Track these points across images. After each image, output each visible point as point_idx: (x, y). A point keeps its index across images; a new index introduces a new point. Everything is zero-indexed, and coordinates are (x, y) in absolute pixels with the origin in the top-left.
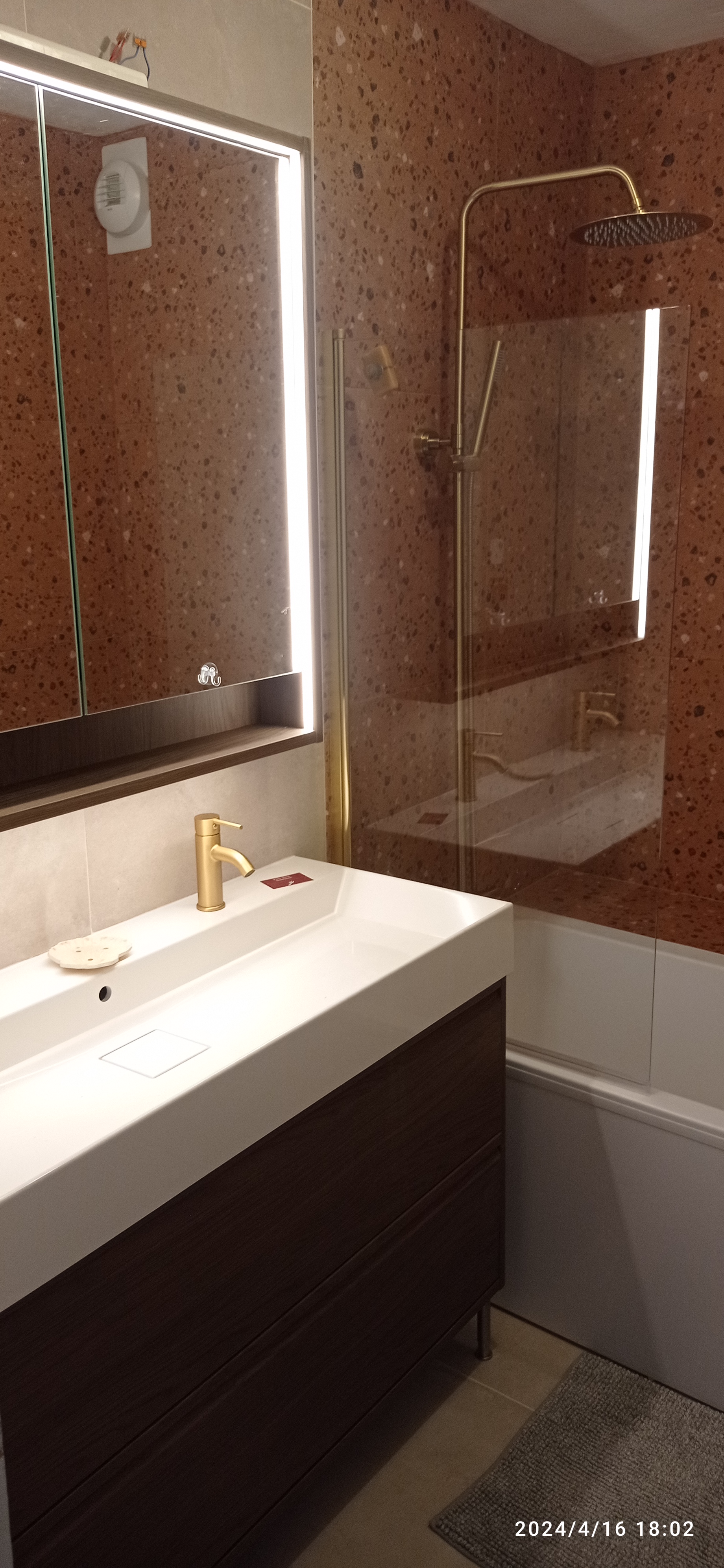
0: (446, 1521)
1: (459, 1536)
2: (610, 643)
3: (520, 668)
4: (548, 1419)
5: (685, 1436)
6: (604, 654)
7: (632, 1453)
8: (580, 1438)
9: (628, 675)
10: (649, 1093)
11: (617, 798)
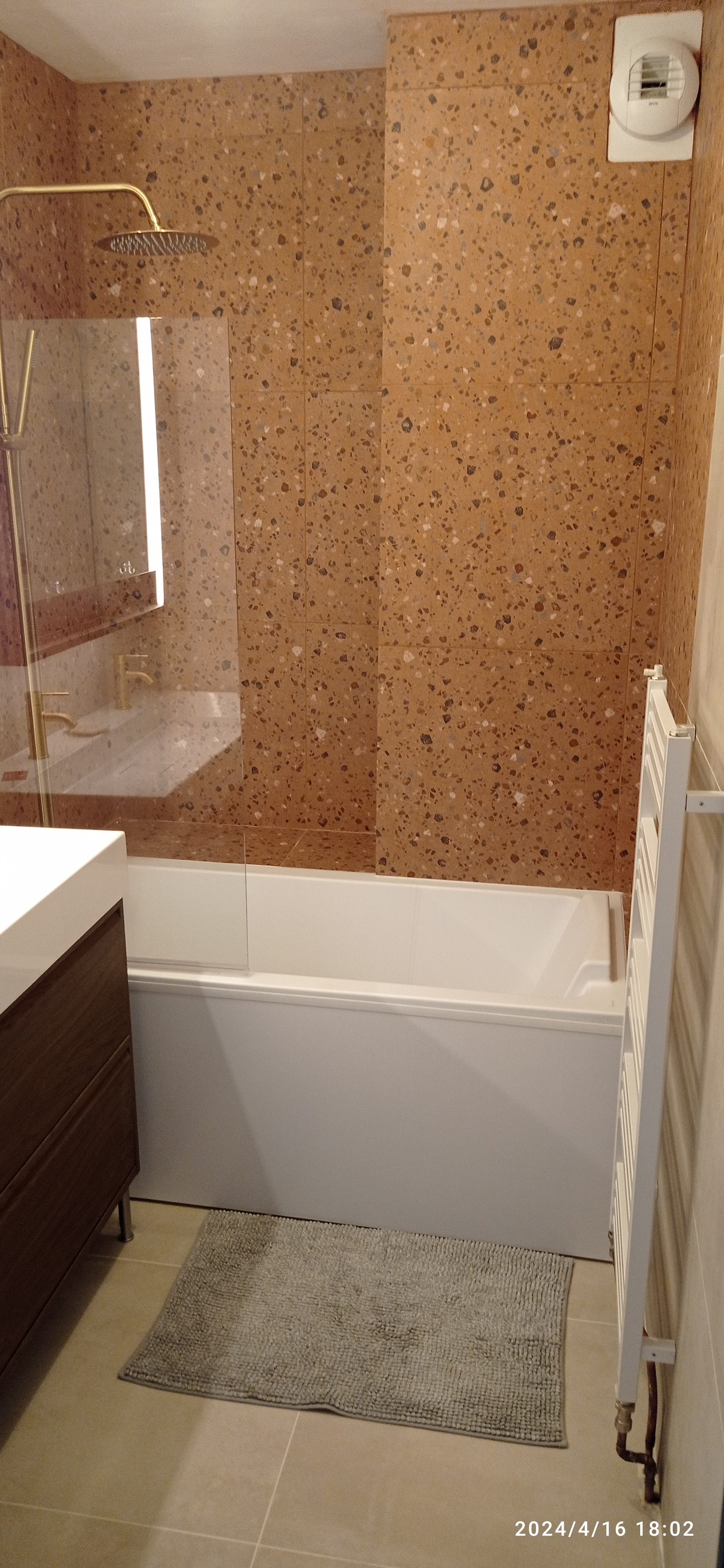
0: (132, 1369)
1: (147, 1375)
2: (141, 609)
3: (67, 635)
4: (195, 1268)
5: (306, 1247)
6: (138, 619)
7: (269, 1272)
8: (226, 1274)
9: (161, 637)
10: (247, 975)
11: (162, 748)
